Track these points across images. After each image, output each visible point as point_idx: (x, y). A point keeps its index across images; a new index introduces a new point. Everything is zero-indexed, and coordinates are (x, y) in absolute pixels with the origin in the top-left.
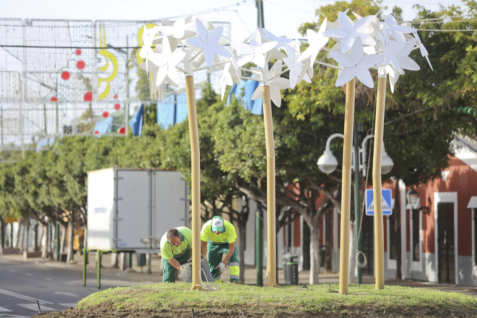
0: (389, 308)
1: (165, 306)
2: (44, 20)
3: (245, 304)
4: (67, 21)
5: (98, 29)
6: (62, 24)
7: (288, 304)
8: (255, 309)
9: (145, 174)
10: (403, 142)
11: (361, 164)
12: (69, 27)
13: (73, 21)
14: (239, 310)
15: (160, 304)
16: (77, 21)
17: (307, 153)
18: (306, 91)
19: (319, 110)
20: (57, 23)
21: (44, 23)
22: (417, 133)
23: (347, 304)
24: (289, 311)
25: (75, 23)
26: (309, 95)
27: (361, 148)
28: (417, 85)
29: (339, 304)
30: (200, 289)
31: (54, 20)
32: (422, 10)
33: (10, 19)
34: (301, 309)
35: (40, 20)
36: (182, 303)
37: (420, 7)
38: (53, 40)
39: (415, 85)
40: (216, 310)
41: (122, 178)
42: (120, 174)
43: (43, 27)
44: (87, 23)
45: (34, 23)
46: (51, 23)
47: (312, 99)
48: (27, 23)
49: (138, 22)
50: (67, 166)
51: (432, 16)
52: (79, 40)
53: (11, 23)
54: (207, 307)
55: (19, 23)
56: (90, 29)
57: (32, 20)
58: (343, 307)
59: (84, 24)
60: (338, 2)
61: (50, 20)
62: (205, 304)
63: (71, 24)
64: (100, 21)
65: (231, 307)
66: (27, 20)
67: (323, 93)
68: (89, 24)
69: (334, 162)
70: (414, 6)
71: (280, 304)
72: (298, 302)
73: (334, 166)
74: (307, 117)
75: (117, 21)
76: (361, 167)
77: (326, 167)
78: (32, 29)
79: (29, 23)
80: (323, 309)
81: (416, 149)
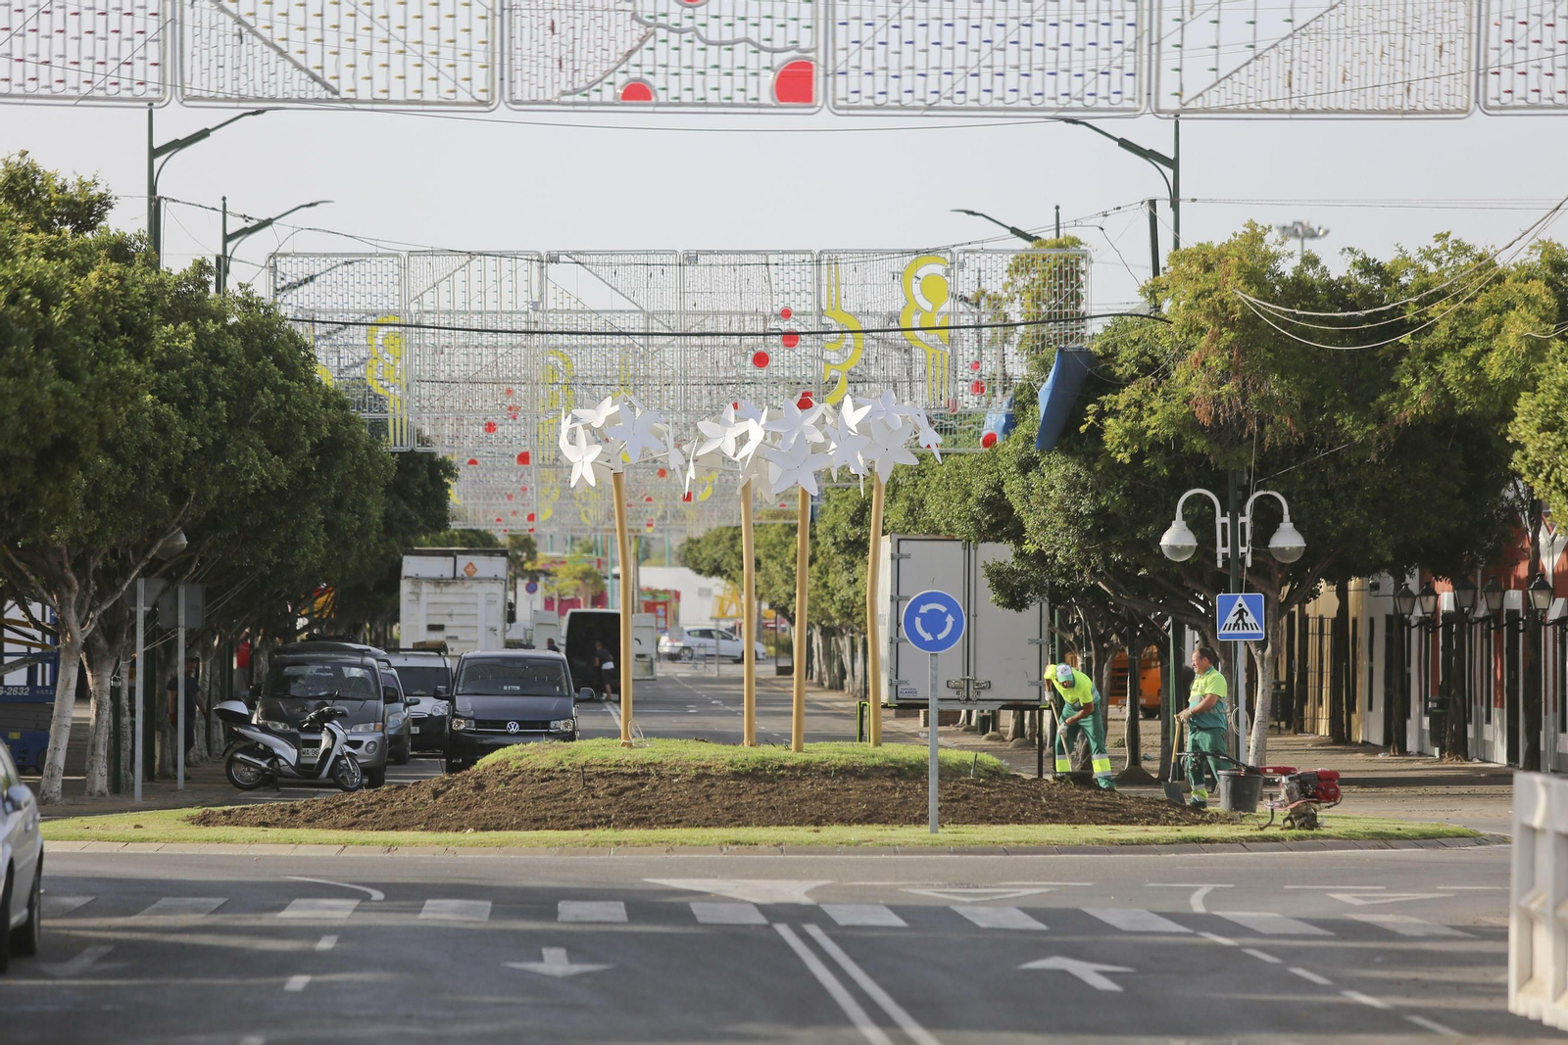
0: (841, 768)
1: (566, 766)
2: (720, 253)
3: (661, 762)
4: (765, 253)
5: (824, 268)
6: (754, 259)
7: (713, 763)
8: (671, 769)
9: (957, 547)
10: (1326, 502)
11: (1243, 545)
12: (767, 265)
13: (777, 252)
14: (652, 771)
15: (561, 762)
16: (784, 252)
17: (1146, 522)
18: (1134, 410)
19: (1155, 446)
20: (746, 259)
21: (720, 259)
22: (1355, 485)
23: (788, 763)
24: (713, 772)
25: (781, 256)
26: (1139, 418)
27: (1243, 515)
28: (1336, 400)
29: (778, 764)
30: (630, 746)
31: (740, 252)
32: (1358, 258)
33: (656, 253)
34: (728, 768)
35: (712, 252)
36: (587, 762)
37: (1356, 253)
38: (737, 290)
39: (1332, 399)
40: (624, 770)
41: (908, 557)
42: (905, 547)
43: (717, 265)
44: (803, 257)
45: (702, 259)
46: (733, 259)
47: (1143, 424)
48: (688, 258)
49: (903, 253)
50: (911, 511)
51: (1379, 269)
52: (787, 290)
53: (657, 259)
54: (616, 766)
55: (672, 259)
56: (809, 268)
57: (698, 253)
58: (782, 767)
59: (797, 258)
60: (1201, 245)
61: (732, 252)
62: (613, 762)
63: (773, 259)
64: (829, 252)
65: (643, 766)
66: (687, 252)
67: (1159, 415)
68: (808, 257)
69: (1190, 540)
70: (1344, 250)
71: (703, 763)
72: (727, 760)
73: (1191, 547)
74: (1137, 458)
75: (863, 252)
76: (1242, 550)
77: (1173, 549)
78: (697, 269)
79: (692, 258)
80: (755, 769)
81: (1352, 517)
